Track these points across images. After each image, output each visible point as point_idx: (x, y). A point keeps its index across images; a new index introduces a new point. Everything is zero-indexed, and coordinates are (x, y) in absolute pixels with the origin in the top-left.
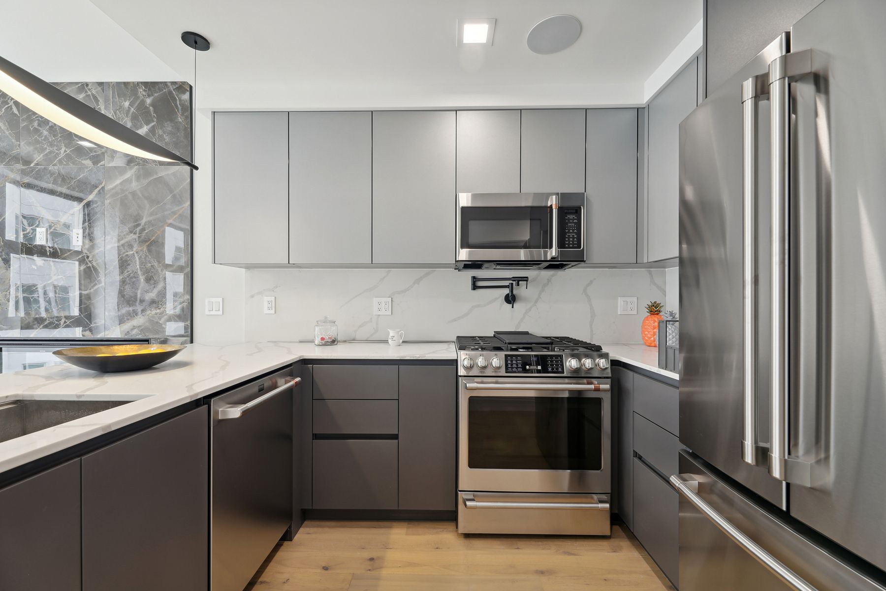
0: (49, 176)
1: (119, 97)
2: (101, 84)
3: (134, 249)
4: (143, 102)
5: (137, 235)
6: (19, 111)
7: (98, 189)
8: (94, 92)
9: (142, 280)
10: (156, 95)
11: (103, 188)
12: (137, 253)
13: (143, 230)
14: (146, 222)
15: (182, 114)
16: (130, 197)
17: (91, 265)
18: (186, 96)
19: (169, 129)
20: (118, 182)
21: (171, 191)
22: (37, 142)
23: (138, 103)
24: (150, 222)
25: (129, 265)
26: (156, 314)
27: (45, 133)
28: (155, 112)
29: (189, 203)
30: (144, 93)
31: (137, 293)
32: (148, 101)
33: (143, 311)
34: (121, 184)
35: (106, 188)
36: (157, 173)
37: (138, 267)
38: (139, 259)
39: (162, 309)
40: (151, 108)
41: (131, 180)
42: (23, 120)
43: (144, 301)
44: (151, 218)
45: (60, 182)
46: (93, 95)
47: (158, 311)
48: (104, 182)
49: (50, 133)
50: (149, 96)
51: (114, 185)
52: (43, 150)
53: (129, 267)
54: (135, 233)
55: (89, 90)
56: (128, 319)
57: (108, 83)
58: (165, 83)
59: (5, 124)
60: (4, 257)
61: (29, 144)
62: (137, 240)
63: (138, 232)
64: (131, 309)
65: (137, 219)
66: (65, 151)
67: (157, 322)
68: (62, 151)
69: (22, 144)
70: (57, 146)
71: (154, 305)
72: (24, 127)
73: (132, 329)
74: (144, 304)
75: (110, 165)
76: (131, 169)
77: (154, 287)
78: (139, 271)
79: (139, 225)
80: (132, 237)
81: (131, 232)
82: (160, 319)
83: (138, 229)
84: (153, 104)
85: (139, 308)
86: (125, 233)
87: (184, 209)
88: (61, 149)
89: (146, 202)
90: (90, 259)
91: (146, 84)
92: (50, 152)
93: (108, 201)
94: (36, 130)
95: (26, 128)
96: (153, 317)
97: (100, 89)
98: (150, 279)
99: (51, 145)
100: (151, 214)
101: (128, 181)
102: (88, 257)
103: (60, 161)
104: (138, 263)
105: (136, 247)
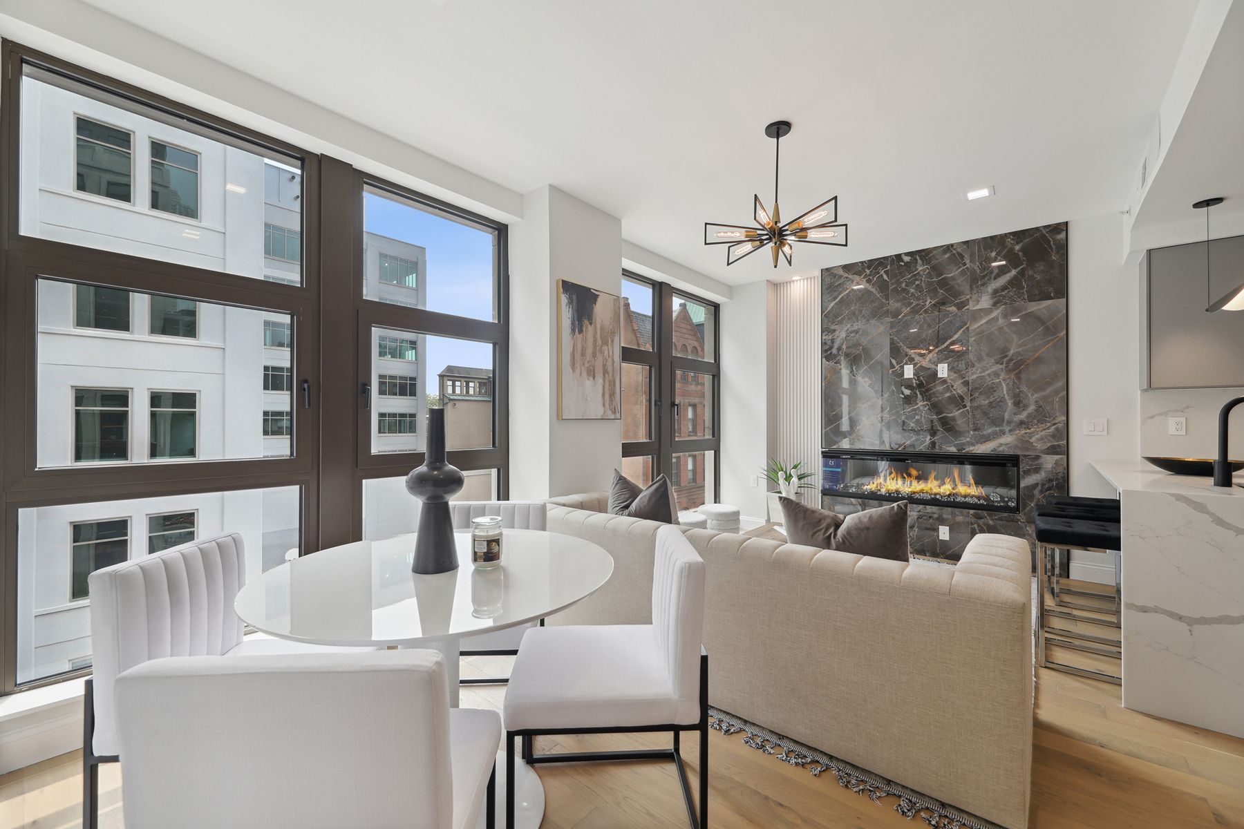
0: (915, 324)
1: (985, 250)
2: (966, 243)
3: (1001, 378)
4: (1012, 249)
5: (1004, 365)
6: (888, 277)
7: (962, 330)
8: (959, 250)
9: (1010, 404)
10: (1026, 241)
11: (968, 328)
12: (1004, 380)
13: (1011, 360)
14: (1014, 353)
15: (1058, 253)
16: (997, 333)
17: (955, 393)
18: (1063, 235)
19: (1042, 268)
20: (984, 321)
21: (1043, 323)
22: (905, 299)
23: (1004, 252)
24: (1018, 353)
25: (995, 391)
26: (1026, 433)
27: (912, 291)
28: (1024, 256)
29: (1065, 332)
30: (1012, 242)
31: (1004, 415)
32: (1017, 248)
33: (1010, 431)
34: (986, 323)
35: (970, 329)
36: (1026, 309)
37: (1005, 392)
38: (1006, 385)
39: (1032, 429)
40: (1021, 254)
41: (998, 318)
42: (892, 284)
43: (1012, 422)
44: (1020, 349)
45: (925, 328)
46: (958, 253)
47: (1028, 431)
48: (969, 324)
49: (916, 290)
50: (1018, 243)
51: (981, 323)
52: (910, 304)
53: (995, 393)
54: (1002, 364)
55: (954, 249)
56: (994, 438)
57: (974, 241)
58: (1037, 229)
59: (876, 289)
60: (875, 389)
61: (898, 301)
62: (1004, 369)
63: (1004, 363)
64: (997, 429)
65: (1004, 352)
66: (930, 302)
67: (1027, 441)
68: (928, 302)
69: (891, 302)
70: (923, 299)
71: (1023, 426)
72: (892, 290)
73: (999, 447)
74: (1013, 425)
75: (975, 308)
76: (997, 309)
77: (1024, 410)
78: (1006, 396)
79: (1006, 356)
80: (999, 366)
81: (997, 363)
82: (1031, 438)
83: (1005, 360)
84: (1022, 250)
85: (1007, 429)
86: (991, 364)
87: (1058, 338)
88: (926, 301)
89: (1014, 336)
90: (955, 387)
91: (1015, 234)
92: (917, 305)
93: (973, 339)
94: (904, 290)
95: (895, 290)
96: (1022, 436)
97: (965, 247)
98: (1019, 403)
99: (918, 299)
100: (1020, 346)
101: (995, 319)
102: (952, 386)
103: (926, 312)
104: (1005, 389)
105: (1003, 375)
